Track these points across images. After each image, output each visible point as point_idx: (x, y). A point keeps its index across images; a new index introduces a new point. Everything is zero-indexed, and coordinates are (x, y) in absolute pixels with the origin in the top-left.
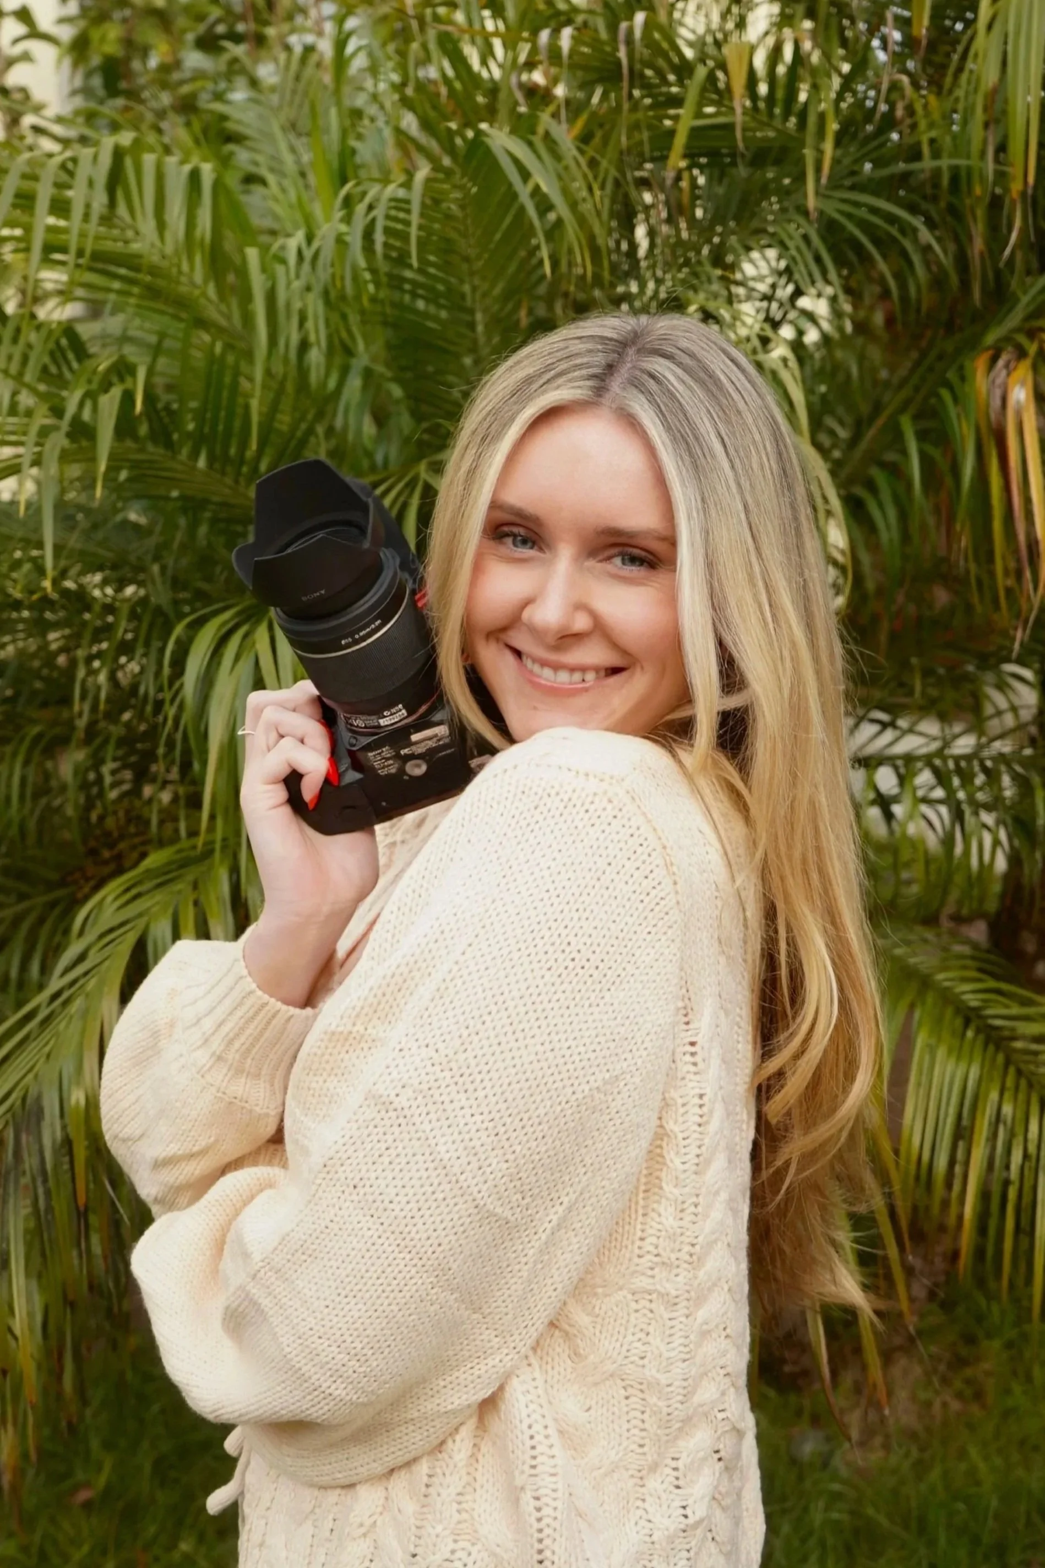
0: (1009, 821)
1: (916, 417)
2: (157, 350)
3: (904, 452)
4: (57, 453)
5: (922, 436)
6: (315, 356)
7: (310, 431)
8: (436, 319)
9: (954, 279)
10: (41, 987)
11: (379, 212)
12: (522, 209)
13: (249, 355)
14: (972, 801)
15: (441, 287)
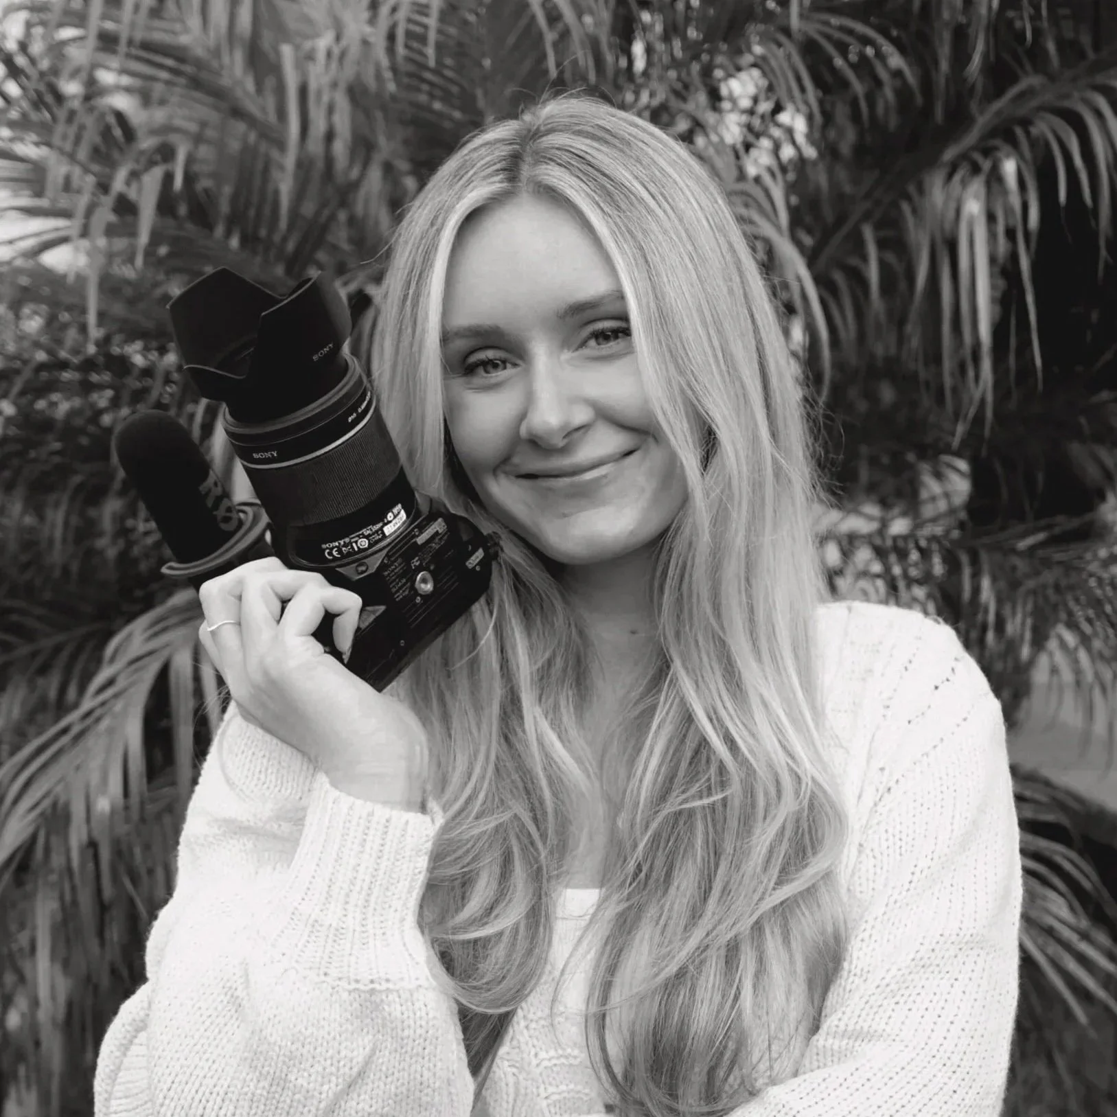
0: (938, 595)
1: (878, 227)
2: (198, 139)
3: (864, 258)
4: (102, 227)
5: (882, 244)
6: (340, 148)
7: (332, 217)
8: (451, 119)
9: (919, 100)
10: (76, 705)
11: (401, 15)
12: (533, 18)
13: (281, 145)
14: (905, 575)
15: (455, 89)
